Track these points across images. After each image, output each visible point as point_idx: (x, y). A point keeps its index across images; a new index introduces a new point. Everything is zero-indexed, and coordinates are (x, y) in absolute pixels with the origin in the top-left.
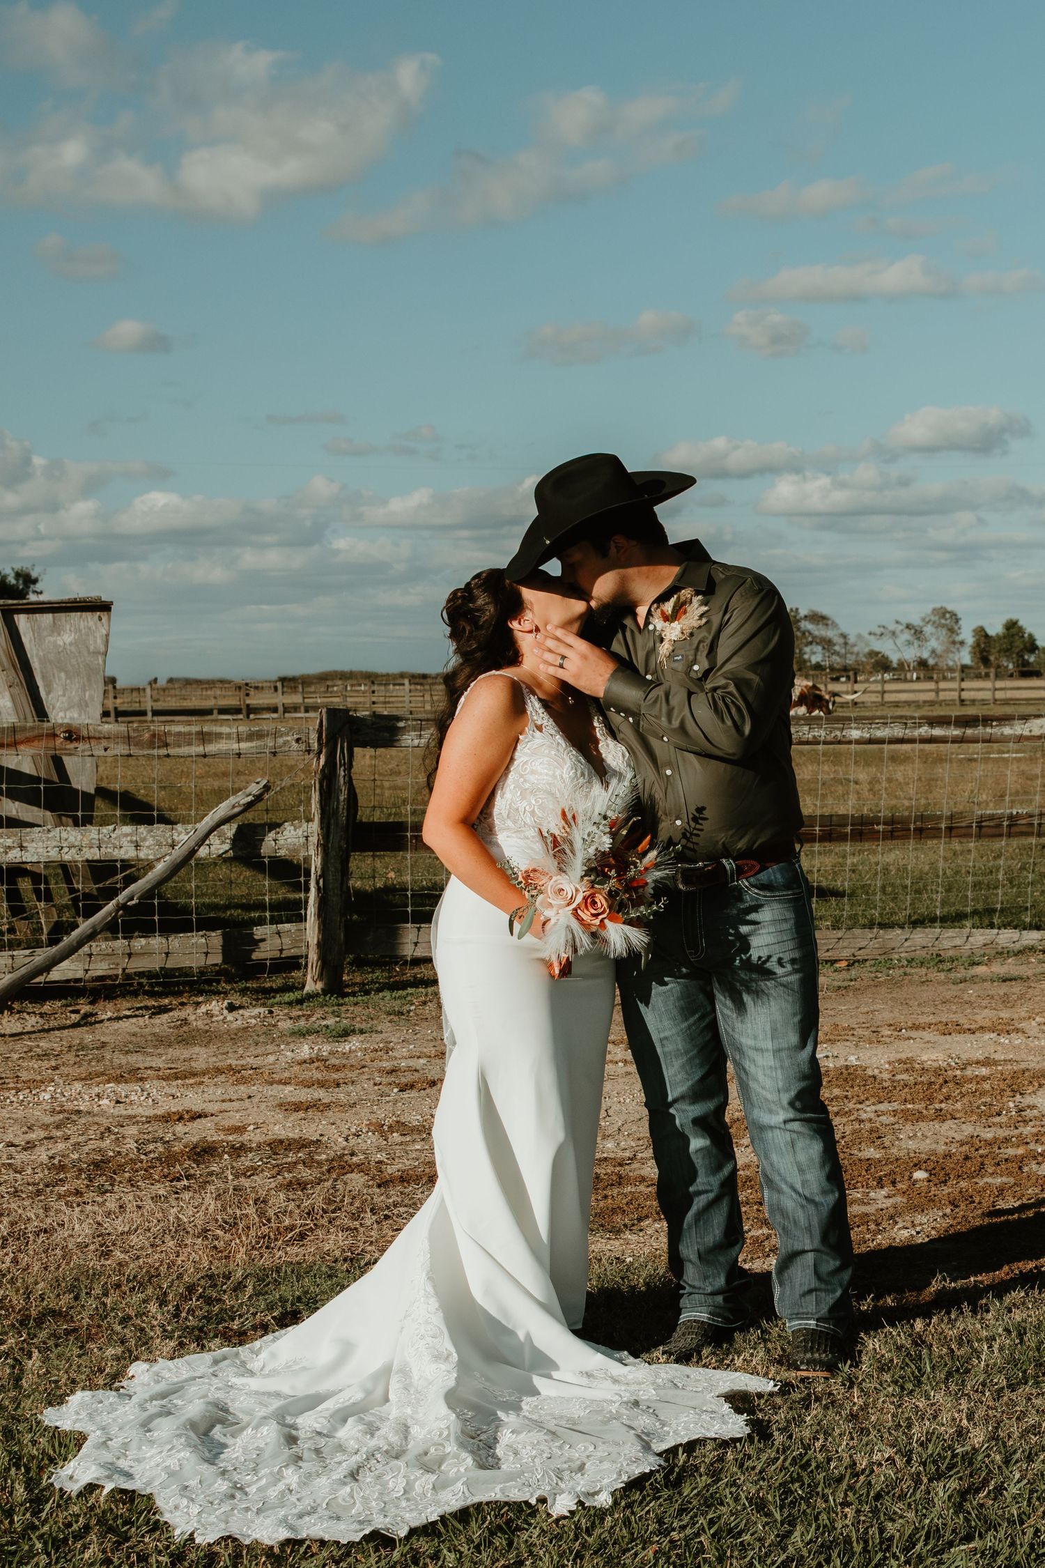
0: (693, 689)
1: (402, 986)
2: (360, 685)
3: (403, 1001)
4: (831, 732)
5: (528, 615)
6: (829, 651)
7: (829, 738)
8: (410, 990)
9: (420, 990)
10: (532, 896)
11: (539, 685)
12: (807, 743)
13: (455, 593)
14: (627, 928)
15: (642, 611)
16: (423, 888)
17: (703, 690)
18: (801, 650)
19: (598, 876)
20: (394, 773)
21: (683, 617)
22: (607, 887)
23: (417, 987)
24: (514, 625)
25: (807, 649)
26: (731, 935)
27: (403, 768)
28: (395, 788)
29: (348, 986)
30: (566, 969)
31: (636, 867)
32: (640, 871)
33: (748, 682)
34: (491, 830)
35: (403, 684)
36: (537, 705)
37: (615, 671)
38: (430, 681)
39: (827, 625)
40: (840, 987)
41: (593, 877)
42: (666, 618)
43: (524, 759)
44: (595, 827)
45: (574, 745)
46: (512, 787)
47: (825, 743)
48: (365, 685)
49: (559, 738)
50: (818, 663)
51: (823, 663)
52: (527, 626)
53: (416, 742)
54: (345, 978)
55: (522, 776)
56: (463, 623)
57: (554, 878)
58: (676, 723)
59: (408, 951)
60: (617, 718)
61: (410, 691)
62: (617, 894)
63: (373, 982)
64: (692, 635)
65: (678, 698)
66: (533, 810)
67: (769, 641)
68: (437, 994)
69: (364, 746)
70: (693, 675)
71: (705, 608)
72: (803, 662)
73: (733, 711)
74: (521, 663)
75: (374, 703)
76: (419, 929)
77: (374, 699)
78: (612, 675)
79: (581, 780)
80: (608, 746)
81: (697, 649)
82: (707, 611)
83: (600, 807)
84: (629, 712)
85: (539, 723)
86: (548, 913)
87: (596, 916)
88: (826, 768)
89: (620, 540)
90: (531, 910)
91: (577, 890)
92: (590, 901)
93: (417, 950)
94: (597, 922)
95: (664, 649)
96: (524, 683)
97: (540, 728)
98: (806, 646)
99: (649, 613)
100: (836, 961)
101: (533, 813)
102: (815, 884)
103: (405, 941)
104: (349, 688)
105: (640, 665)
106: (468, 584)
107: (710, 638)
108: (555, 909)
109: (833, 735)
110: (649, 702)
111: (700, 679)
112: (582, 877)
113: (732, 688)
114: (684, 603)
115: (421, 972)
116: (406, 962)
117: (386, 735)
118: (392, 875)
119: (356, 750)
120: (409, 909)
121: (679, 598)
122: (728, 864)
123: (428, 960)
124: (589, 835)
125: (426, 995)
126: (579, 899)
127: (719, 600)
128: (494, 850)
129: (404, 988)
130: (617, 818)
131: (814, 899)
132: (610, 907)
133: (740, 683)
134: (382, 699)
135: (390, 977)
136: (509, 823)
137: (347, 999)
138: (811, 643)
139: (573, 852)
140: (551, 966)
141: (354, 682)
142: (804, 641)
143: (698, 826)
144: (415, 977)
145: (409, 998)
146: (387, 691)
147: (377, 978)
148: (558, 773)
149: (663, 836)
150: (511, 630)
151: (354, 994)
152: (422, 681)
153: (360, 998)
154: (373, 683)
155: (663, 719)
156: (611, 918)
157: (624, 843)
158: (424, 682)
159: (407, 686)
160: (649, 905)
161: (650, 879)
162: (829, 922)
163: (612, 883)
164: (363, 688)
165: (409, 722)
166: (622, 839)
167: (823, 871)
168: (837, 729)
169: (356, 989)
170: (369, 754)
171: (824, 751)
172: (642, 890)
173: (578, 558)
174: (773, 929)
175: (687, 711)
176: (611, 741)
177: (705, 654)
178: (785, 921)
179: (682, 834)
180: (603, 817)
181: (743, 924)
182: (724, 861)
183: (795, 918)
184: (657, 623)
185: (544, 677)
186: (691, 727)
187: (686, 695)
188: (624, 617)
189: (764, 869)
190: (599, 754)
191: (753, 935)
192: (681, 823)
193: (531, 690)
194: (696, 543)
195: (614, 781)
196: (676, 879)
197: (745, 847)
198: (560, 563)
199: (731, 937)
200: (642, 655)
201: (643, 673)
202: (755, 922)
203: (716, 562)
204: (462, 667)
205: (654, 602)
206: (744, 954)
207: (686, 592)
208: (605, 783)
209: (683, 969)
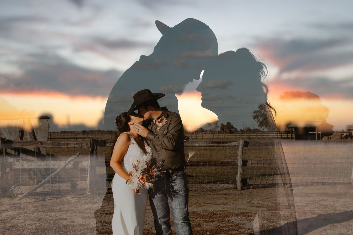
0: (164, 136)
5: (132, 121)
7: (191, 146)
11: (134, 135)
12: (187, 147)
13: (117, 117)
14: (150, 184)
15: (154, 121)
16: (111, 174)
17: (166, 136)
19: (144, 173)
21: (162, 122)
24: (129, 123)
27: (107, 150)
30: (138, 192)
31: (152, 172)
33: (175, 135)
36: (133, 139)
37: (149, 132)
38: (113, 133)
40: (193, 195)
41: (143, 173)
42: (159, 122)
43: (130, 150)
49: (137, 146)
52: (131, 123)
53: (109, 145)
54: (95, 192)
55: (130, 153)
56: (119, 123)
57: (135, 173)
58: (160, 143)
60: (149, 142)
61: (109, 135)
62: (148, 177)
64: (164, 126)
65: (161, 138)
68: (113, 195)
70: (164, 133)
71: (166, 120)
73: (171, 141)
74: (130, 131)
75: (101, 137)
76: (109, 182)
77: (102, 136)
79: (141, 154)
80: (147, 147)
81: (165, 128)
82: (167, 121)
83: (145, 160)
84: (151, 140)
85: (133, 143)
86: (134, 180)
87: (143, 181)
89: (150, 106)
90: (131, 180)
91: (140, 176)
92: (142, 178)
93: (109, 187)
95: (158, 128)
96: (130, 135)
97: (133, 144)
99: (156, 121)
100: (192, 190)
101: (132, 160)
102: (188, 175)
104: (96, 134)
105: (154, 131)
106: (120, 115)
107: (167, 126)
110: (155, 139)
112: (141, 173)
113: (171, 136)
114: (163, 119)
115: (110, 191)
117: (104, 144)
119: (98, 147)
120: (108, 179)
121: (161, 118)
122: (171, 171)
123: (111, 189)
124: (142, 165)
126: (140, 178)
128: (124, 168)
131: (188, 178)
132: (146, 179)
133: (173, 135)
134: (103, 136)
136: (127, 162)
139: (139, 168)
140: (135, 191)
145: (107, 196)
148: (137, 153)
149: (157, 165)
151: (96, 195)
154: (101, 133)
155: (158, 142)
156: (146, 182)
157: (149, 167)
158: (111, 133)
159: (108, 134)
160: (154, 179)
161: (154, 174)
162: (191, 182)
163: (147, 175)
164: (99, 134)
165: (108, 142)
166: (149, 166)
167: (190, 172)
168: (193, 144)
169: (97, 194)
170: (100, 148)
171: (191, 148)
172: (153, 176)
173: (141, 110)
174: (179, 185)
175: (162, 141)
176: (148, 147)
177: (166, 129)
178: (182, 183)
179: (161, 165)
180: (145, 162)
181: (172, 183)
182: (170, 171)
183: (184, 182)
184: (157, 123)
185: (134, 134)
186: (163, 143)
187: (162, 137)
188: (151, 122)
189: (178, 172)
190: (145, 149)
191: (175, 185)
192: (161, 163)
193: (132, 136)
194: (165, 107)
195: (148, 154)
196: (160, 174)
197: (174, 168)
198: (138, 111)
199: (170, 186)
200: (154, 129)
201: (154, 133)
202: (175, 183)
203: (169, 111)
204: (118, 131)
205: (157, 119)
206: (173, 189)
207: (163, 117)
208: (146, 155)
209: (161, 192)
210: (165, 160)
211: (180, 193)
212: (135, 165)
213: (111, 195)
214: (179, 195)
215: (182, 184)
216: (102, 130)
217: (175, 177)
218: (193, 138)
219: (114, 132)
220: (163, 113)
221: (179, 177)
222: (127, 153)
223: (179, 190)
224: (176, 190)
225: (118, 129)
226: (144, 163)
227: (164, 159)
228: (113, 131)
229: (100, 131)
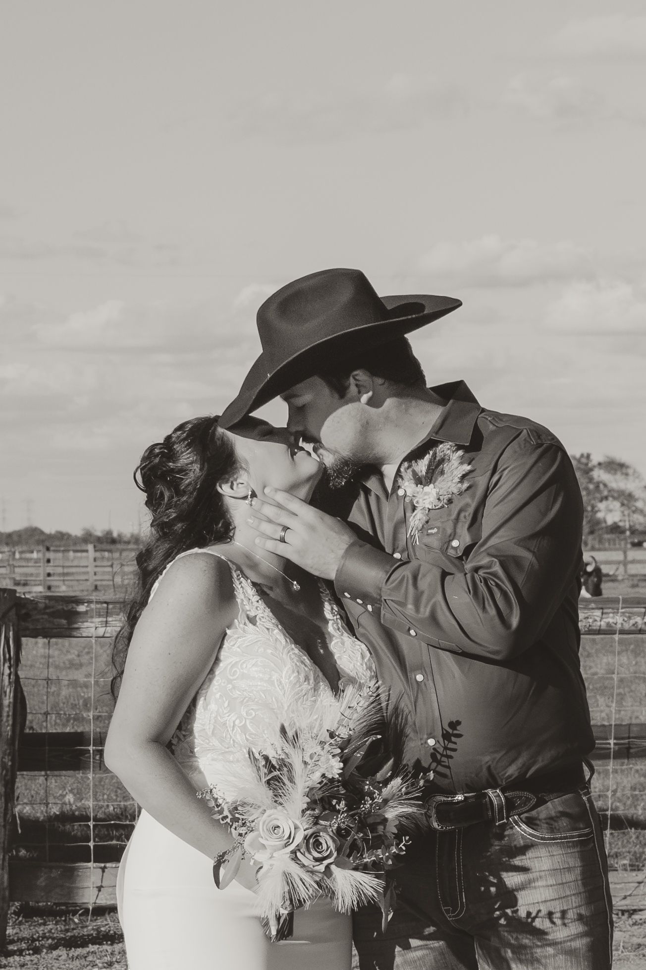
0: (450, 568)
1: (82, 942)
2: (32, 552)
3: (83, 962)
4: (630, 618)
5: (242, 477)
6: (629, 508)
7: (627, 626)
8: (92, 948)
9: (105, 947)
10: (240, 835)
11: (254, 566)
12: (599, 632)
13: (152, 449)
14: (359, 876)
15: (389, 471)
16: (109, 817)
17: (462, 570)
18: (593, 507)
19: (324, 809)
20: (73, 666)
21: (440, 479)
22: (335, 823)
23: (100, 944)
24: (225, 489)
25: (602, 506)
26: (493, 885)
27: (85, 659)
28: (74, 683)
29: (12, 942)
30: (286, 930)
31: (373, 799)
32: (378, 804)
33: (517, 561)
34: (192, 752)
35: (87, 551)
36: (251, 591)
37: (352, 545)
38: (119, 546)
39: (627, 474)
40: (639, 945)
41: (317, 812)
42: (419, 481)
43: (234, 659)
44: (319, 748)
45: (296, 642)
46: (218, 696)
47: (622, 632)
48: (38, 551)
49: (278, 634)
50: (615, 523)
51: (621, 524)
52: (241, 491)
53: (101, 631)
54: (9, 931)
55: (230, 681)
56: (160, 487)
57: (268, 812)
58: (425, 612)
59: (89, 897)
60: (355, 608)
61: (95, 560)
62: (348, 833)
63: (44, 937)
64: (450, 501)
65: (429, 580)
66: (245, 725)
67: (548, 509)
68: (123, 952)
69: (35, 636)
70: (451, 552)
71: (467, 468)
72: (596, 525)
73: (498, 595)
74: (231, 538)
75: (49, 575)
76: (103, 869)
77: (49, 570)
78: (347, 551)
79: (305, 686)
80: (343, 643)
81: (457, 519)
82: (471, 472)
83: (330, 723)
84: (366, 598)
85: (252, 613)
86: (261, 857)
87: (320, 860)
88: (624, 660)
89: (361, 375)
90: (239, 852)
91: (296, 828)
92: (313, 842)
93: (101, 895)
94: (322, 868)
95: (416, 520)
96: (233, 563)
97: (252, 620)
98: (601, 501)
99: (398, 474)
100: (635, 911)
101: (244, 728)
102: (609, 813)
103: (86, 884)
104: (17, 556)
105: (386, 539)
106: (168, 438)
107: (473, 505)
108: (269, 851)
109: (632, 622)
110: (391, 585)
111: (460, 558)
112: (303, 811)
113: (497, 568)
114: (442, 461)
115: (104, 924)
116: (87, 910)
117: (64, 622)
118: (70, 798)
119: (24, 640)
120: (91, 844)
121: (435, 454)
122: (495, 796)
123: (113, 909)
124: (311, 757)
125: (112, 954)
126: (299, 839)
127: (486, 457)
128: (194, 777)
129: (84, 945)
130: (350, 735)
131: (608, 832)
132: (339, 850)
133: (507, 562)
134: (60, 570)
135: (67, 931)
136: (215, 742)
137: (11, 959)
138: (606, 498)
139: (291, 780)
140: (266, 925)
141: (25, 548)
142: (598, 495)
143: (451, 746)
144: (99, 932)
145: (90, 958)
146: (68, 559)
147: (50, 931)
148: (275, 677)
149: (409, 758)
150: (219, 496)
151: (20, 952)
152: (109, 547)
153: (28, 958)
154: (48, 549)
155: (410, 606)
156: (338, 863)
157: (358, 768)
158: (112, 547)
159: (91, 553)
160: (388, 847)
161: (391, 814)
162: (626, 862)
163: (340, 820)
164: (35, 555)
165: (93, 606)
166: (356, 763)
167: (619, 794)
168: (638, 614)
169: (24, 946)
170: (40, 645)
171: (621, 642)
172: (381, 828)
173: (306, 398)
174: (551, 881)
175: (439, 597)
176: (347, 638)
177: (467, 526)
178: (569, 869)
179: (433, 756)
180: (332, 735)
181: (507, 871)
182: (490, 792)
183: (583, 866)
184: (408, 487)
185: (260, 555)
186: (444, 616)
187: (437, 573)
188: (367, 478)
189: (541, 802)
190: (329, 655)
191: (522, 887)
192: (431, 742)
193: (242, 572)
194: (461, 384)
195: (350, 690)
196: (428, 816)
197: (516, 774)
198: (285, 406)
199: (493, 889)
200: (388, 527)
201: (388, 550)
202: (524, 870)
203: (483, 410)
204: (158, 540)
205: (404, 460)
206: (509, 911)
207: (444, 449)
208: (336, 690)
209: (432, 929)
210: (459, 723)
211: (559, 933)
212: (266, 758)
213: (117, 947)
214: (550, 950)
215: (569, 877)
216: (53, 532)
217: (522, 831)
218: (635, 576)
219: (128, 543)
220: (444, 422)
221: (552, 830)
222: (211, 680)
223: (550, 915)
224: (529, 914)
225: (152, 525)
226: (322, 743)
227: (449, 717)
228: (119, 535)
229: (42, 533)
